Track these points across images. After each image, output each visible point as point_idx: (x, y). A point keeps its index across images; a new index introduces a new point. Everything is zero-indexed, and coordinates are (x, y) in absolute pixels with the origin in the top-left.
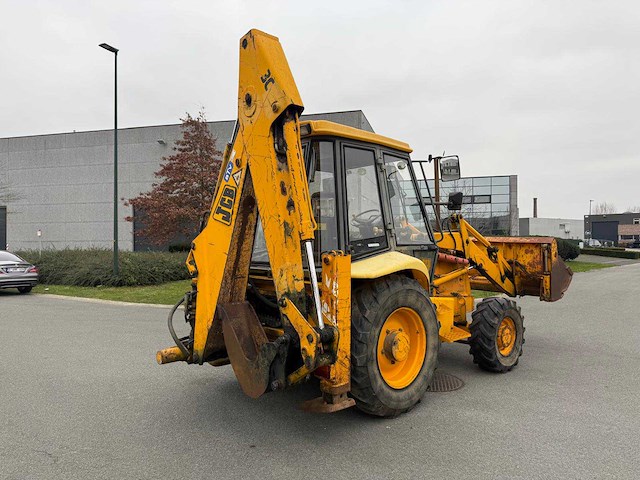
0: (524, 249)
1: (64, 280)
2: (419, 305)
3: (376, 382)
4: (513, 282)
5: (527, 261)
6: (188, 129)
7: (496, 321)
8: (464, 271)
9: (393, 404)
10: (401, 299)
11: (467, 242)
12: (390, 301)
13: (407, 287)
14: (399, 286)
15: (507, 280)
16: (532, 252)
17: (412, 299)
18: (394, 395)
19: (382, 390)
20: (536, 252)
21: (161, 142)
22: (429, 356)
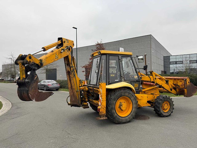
0: (179, 80)
1: (66, 87)
2: (129, 96)
3: (115, 114)
4: (176, 91)
5: (180, 84)
6: (97, 46)
7: (161, 102)
8: (154, 87)
9: (120, 121)
10: (123, 94)
11: (155, 79)
12: (119, 94)
13: (125, 91)
14: (122, 91)
15: (173, 90)
16: (182, 81)
17: (127, 94)
18: (121, 118)
19: (117, 117)
20: (183, 81)
21: (92, 50)
22: (133, 110)
